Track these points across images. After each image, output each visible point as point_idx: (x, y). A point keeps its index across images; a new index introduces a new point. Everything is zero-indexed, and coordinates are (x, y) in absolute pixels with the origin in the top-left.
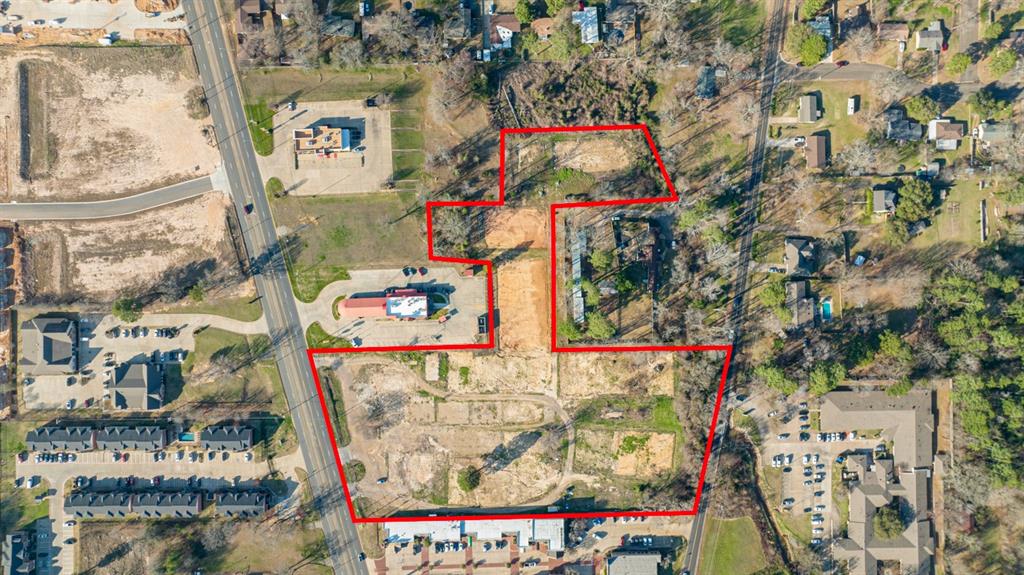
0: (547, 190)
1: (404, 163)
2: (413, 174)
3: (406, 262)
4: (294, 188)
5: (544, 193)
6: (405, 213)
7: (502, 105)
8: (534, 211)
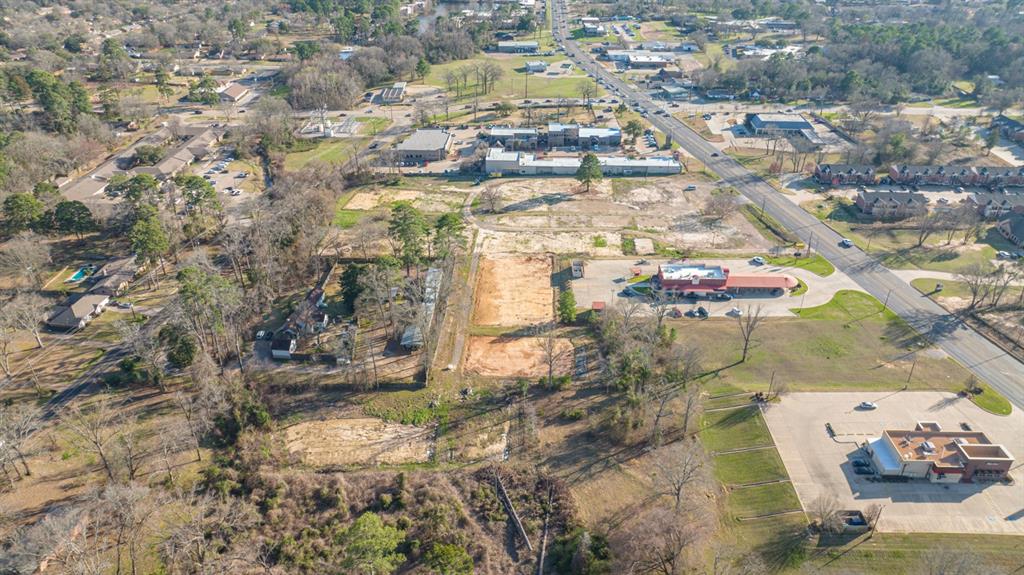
0: (457, 396)
1: (744, 430)
2: (719, 418)
3: (704, 324)
4: (950, 401)
5: (465, 392)
6: (720, 373)
7: (539, 522)
8: (486, 374)
